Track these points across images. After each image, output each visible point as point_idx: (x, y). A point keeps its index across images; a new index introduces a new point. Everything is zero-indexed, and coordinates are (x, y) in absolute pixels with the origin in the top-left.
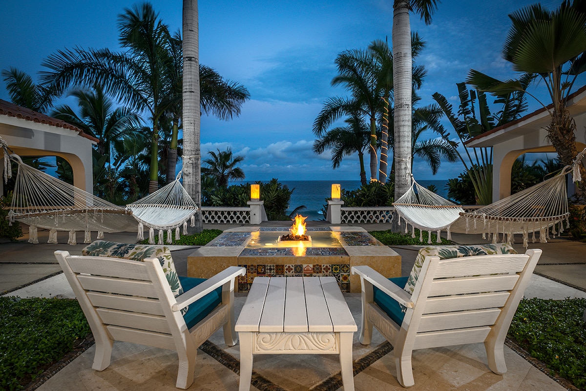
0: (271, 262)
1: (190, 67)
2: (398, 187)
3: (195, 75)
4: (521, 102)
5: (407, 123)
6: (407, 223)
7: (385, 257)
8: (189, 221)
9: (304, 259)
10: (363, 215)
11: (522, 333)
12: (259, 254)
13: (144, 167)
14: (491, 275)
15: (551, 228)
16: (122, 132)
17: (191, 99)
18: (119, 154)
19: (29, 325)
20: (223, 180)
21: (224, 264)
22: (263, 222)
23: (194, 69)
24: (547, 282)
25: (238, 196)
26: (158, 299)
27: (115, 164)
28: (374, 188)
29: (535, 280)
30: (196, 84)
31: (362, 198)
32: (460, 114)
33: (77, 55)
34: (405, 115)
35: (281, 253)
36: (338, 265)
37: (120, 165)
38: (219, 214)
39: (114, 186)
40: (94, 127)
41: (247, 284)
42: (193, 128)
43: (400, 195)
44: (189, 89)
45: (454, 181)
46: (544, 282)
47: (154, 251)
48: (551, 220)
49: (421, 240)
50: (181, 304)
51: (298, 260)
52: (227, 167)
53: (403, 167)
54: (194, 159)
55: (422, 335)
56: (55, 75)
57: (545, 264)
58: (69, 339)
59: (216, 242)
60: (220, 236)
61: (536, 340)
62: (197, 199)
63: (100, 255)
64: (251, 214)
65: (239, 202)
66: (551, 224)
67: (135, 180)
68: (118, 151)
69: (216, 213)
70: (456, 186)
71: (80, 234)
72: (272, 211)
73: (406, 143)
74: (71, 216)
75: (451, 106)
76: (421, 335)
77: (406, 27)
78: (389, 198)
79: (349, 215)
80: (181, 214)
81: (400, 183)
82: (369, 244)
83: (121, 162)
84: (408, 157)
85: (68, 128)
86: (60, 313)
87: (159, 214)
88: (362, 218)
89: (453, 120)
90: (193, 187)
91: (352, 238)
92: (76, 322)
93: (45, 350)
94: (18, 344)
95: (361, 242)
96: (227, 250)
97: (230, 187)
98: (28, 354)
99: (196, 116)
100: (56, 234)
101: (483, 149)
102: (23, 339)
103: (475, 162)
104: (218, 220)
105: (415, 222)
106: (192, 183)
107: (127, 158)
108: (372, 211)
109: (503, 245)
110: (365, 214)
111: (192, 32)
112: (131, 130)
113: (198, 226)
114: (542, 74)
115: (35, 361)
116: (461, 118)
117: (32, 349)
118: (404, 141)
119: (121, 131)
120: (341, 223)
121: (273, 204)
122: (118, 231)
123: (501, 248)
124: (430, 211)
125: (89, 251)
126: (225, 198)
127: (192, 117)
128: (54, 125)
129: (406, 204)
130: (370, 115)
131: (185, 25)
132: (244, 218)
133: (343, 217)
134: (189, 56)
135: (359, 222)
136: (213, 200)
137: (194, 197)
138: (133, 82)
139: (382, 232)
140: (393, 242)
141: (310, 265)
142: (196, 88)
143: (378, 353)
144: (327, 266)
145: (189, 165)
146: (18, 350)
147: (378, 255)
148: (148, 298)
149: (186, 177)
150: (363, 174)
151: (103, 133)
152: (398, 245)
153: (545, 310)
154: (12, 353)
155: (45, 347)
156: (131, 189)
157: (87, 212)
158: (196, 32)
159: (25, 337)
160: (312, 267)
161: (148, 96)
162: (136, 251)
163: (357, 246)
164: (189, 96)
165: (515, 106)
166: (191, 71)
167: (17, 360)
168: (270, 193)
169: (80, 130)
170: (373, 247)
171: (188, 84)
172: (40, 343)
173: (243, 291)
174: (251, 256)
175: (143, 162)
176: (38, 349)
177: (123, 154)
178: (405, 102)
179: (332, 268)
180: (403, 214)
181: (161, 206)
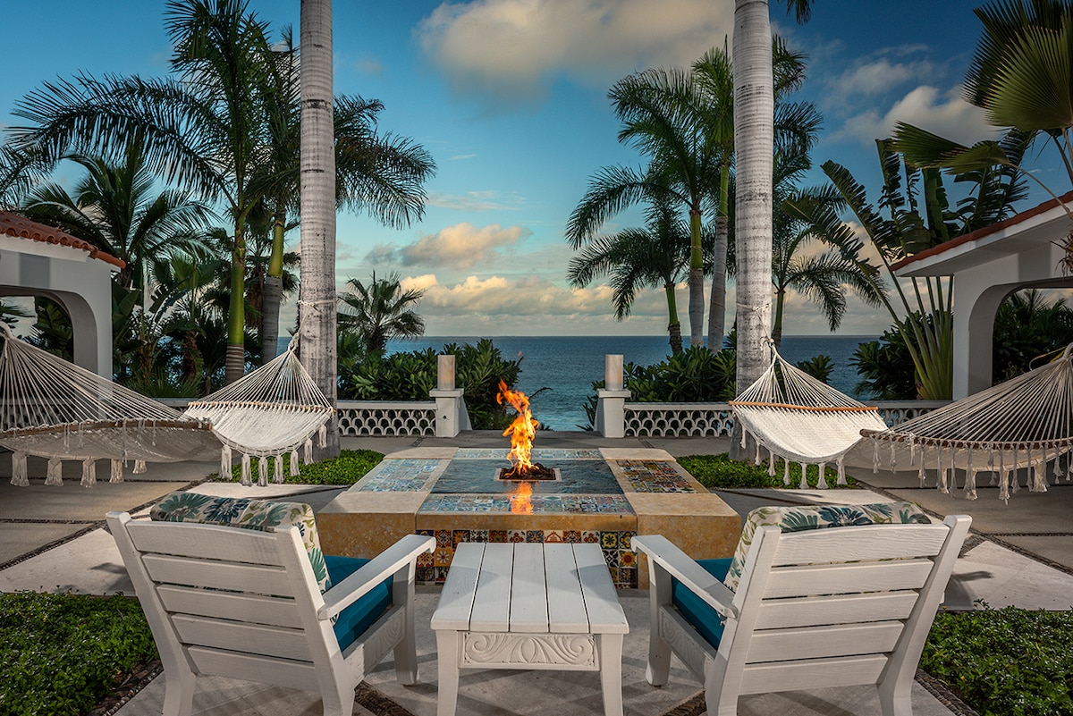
0: (480, 526)
1: (315, 121)
2: (744, 366)
3: (324, 137)
4: (1014, 180)
5: (761, 233)
6: (758, 444)
7: (707, 517)
8: (315, 437)
9: (546, 520)
10: (671, 421)
11: (972, 677)
12: (456, 509)
13: (215, 315)
14: (881, 560)
15: (1050, 464)
16: (168, 241)
17: (318, 185)
18: (162, 288)
19: (29, 646)
20: (376, 339)
21: (389, 528)
22: (462, 432)
23: (324, 124)
24: (1045, 573)
25: (409, 377)
26: (293, 598)
27: (153, 310)
28: (695, 362)
29: (1021, 569)
30: (328, 155)
31: (671, 384)
32: (885, 203)
33: (82, 89)
34: (758, 216)
35: (500, 506)
36: (613, 533)
37: (164, 310)
38: (372, 417)
39: (150, 354)
40: (110, 230)
41: (434, 568)
42: (322, 244)
43: (748, 382)
44: (314, 165)
45: (871, 348)
46: (1039, 572)
47: (286, 513)
48: (1050, 446)
49: (787, 480)
50: (333, 607)
51: (534, 521)
52: (387, 311)
53: (754, 323)
54: (322, 308)
55: (756, 668)
56: (39, 133)
57: (1048, 534)
58: (104, 673)
59: (371, 481)
60: (380, 467)
61: (996, 691)
62: (329, 389)
63: (185, 519)
64: (438, 416)
65: (411, 389)
66: (1051, 455)
67: (194, 342)
68: (159, 279)
69: (366, 414)
70: (875, 360)
71: (103, 467)
72: (480, 410)
73: (761, 274)
74: (94, 433)
75: (862, 187)
76: (754, 668)
77: (762, 31)
78: (728, 383)
79: (641, 419)
80: (300, 423)
81: (748, 356)
82: (678, 490)
83: (166, 305)
84: (765, 302)
85: (69, 245)
86: (82, 622)
87: (255, 424)
88: (668, 427)
89: (867, 218)
90: (321, 364)
91: (645, 476)
92: (115, 642)
93: (64, 692)
94: (18, 678)
95: (662, 483)
96: (393, 498)
97: (392, 358)
98: (38, 697)
99: (327, 220)
100: (59, 467)
101: (933, 280)
102: (25, 671)
103: (915, 307)
104: (368, 428)
105: (776, 442)
106: (318, 357)
107: (178, 296)
108: (690, 411)
109: (905, 505)
110: (676, 417)
111: (320, 49)
112: (186, 236)
113: (331, 444)
114: (1049, 132)
115: (51, 711)
116: (886, 214)
117: (42, 688)
118: (757, 271)
119: (165, 237)
120: (626, 436)
121: (482, 392)
122: (178, 460)
123: (901, 512)
124: (809, 419)
125: (164, 511)
126: (382, 381)
127: (320, 221)
128: (43, 241)
129: (757, 402)
130: (689, 203)
131: (305, 35)
132: (424, 424)
133: (629, 425)
134: (313, 98)
135: (663, 434)
136: (357, 385)
137: (323, 384)
138: (195, 142)
139: (709, 459)
140: (731, 481)
141: (557, 532)
142: (327, 163)
143: (687, 711)
144: (591, 535)
145: (313, 319)
146: (18, 690)
147: (694, 513)
148: (273, 596)
149: (307, 344)
150: (674, 327)
151: (129, 241)
152: (742, 487)
153: (1025, 631)
154: (11, 695)
155: (64, 686)
156: (185, 361)
157: (124, 426)
158: (327, 49)
159: (27, 668)
160: (562, 536)
161: (224, 170)
162: (253, 512)
163: (653, 494)
164: (313, 178)
165: (1003, 186)
166: (317, 129)
167: (21, 707)
168: (475, 370)
169: (91, 247)
170: (684, 495)
171: (311, 155)
172: (56, 677)
173: (426, 583)
174: (441, 513)
175: (213, 304)
176: (54, 690)
177: (171, 286)
178: (758, 188)
179: (602, 537)
180: (751, 424)
181: (259, 406)
